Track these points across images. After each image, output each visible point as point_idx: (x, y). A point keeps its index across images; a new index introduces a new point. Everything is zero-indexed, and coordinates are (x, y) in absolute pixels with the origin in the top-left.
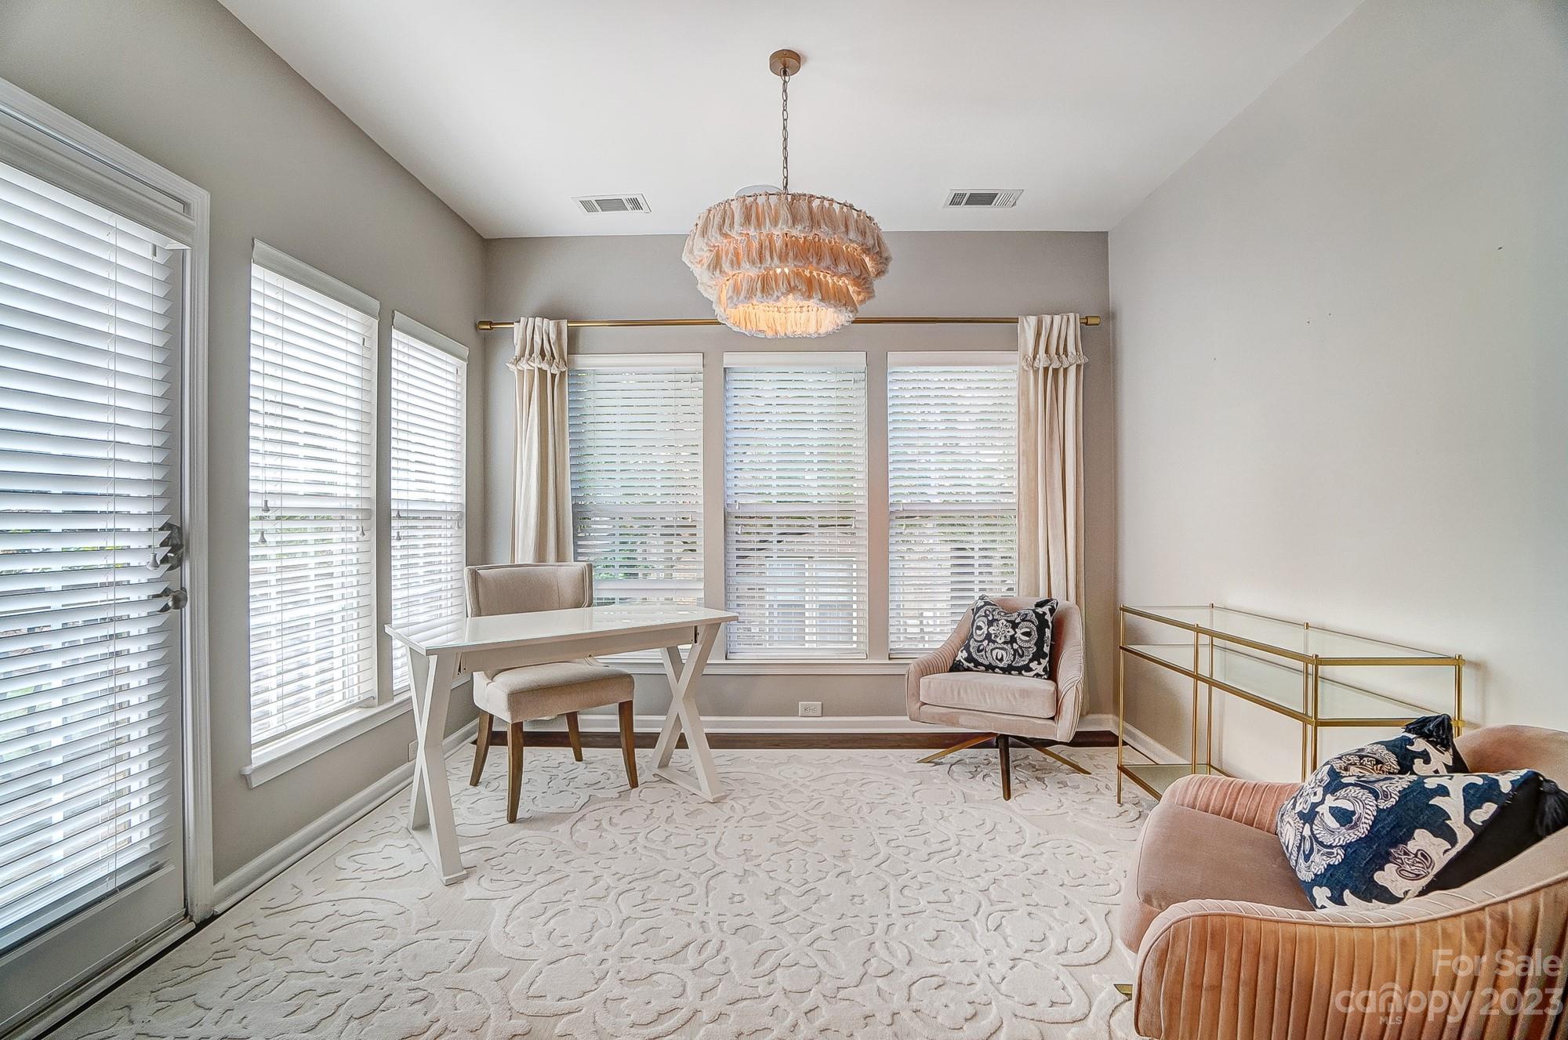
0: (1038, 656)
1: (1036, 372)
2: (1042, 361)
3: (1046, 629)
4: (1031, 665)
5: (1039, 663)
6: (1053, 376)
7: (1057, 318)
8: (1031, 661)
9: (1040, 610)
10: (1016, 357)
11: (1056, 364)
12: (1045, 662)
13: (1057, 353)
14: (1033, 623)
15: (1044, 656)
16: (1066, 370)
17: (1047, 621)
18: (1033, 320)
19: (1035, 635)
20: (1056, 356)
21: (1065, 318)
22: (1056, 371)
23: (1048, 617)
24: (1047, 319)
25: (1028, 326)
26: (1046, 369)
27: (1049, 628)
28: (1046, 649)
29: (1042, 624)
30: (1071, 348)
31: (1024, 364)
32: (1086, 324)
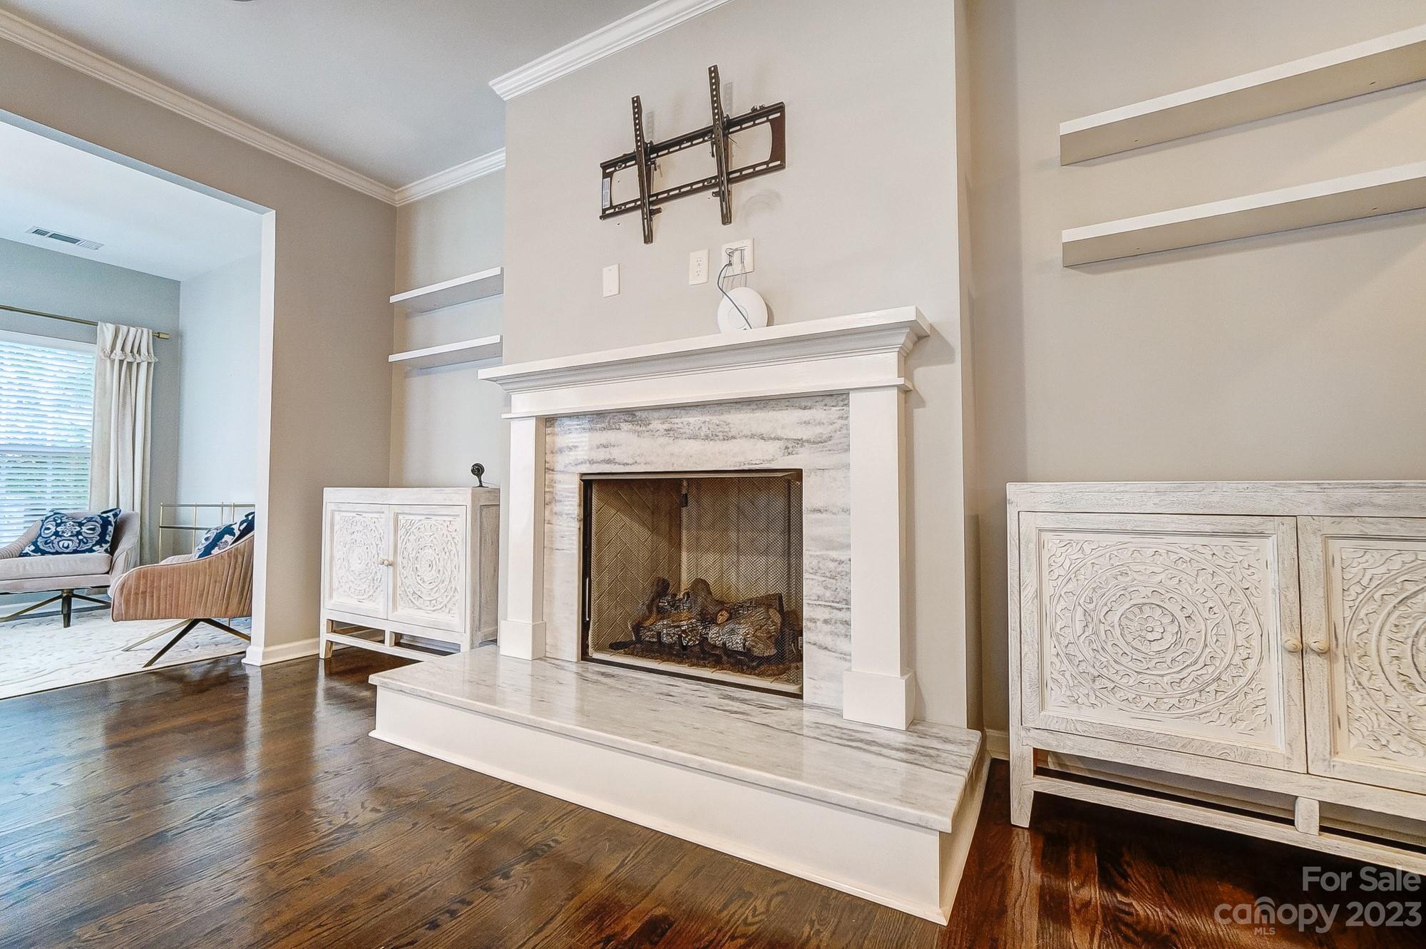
0: (101, 542)
1: (113, 361)
2: (118, 354)
3: (109, 527)
4: (94, 548)
5: (101, 547)
6: (128, 368)
7: (133, 330)
8: (94, 545)
9: (105, 515)
10: (96, 349)
11: (130, 359)
12: (106, 546)
13: (132, 352)
14: (97, 522)
15: (106, 542)
16: (138, 364)
17: (110, 522)
18: (111, 327)
19: (99, 530)
20: (130, 354)
21: (140, 331)
22: (130, 364)
23: (112, 519)
24: (124, 329)
25: (107, 331)
26: (121, 362)
27: (112, 526)
28: (108, 538)
29: (106, 523)
30: (144, 350)
31: (102, 354)
32: (158, 337)
